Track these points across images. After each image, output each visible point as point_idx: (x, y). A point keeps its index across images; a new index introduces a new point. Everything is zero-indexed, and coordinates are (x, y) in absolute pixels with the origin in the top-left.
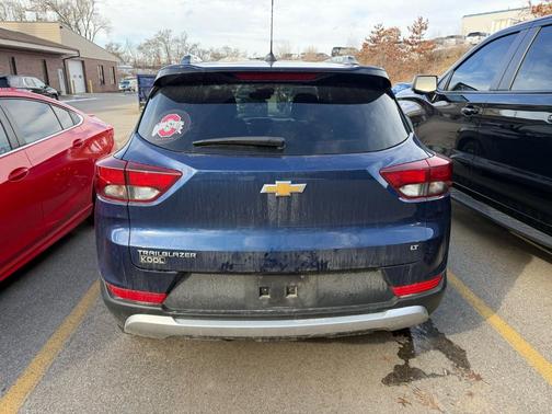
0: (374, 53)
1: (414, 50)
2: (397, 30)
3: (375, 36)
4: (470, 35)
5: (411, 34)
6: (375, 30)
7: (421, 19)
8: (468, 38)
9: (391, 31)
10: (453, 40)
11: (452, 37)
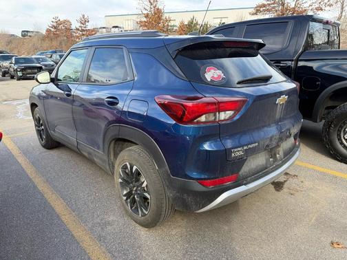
0: (57, 36)
1: (83, 35)
2: (68, 21)
3: (55, 24)
4: (114, 27)
5: (80, 24)
6: (54, 20)
7: (84, 16)
8: (113, 29)
9: (65, 22)
10: (104, 30)
11: (104, 28)
